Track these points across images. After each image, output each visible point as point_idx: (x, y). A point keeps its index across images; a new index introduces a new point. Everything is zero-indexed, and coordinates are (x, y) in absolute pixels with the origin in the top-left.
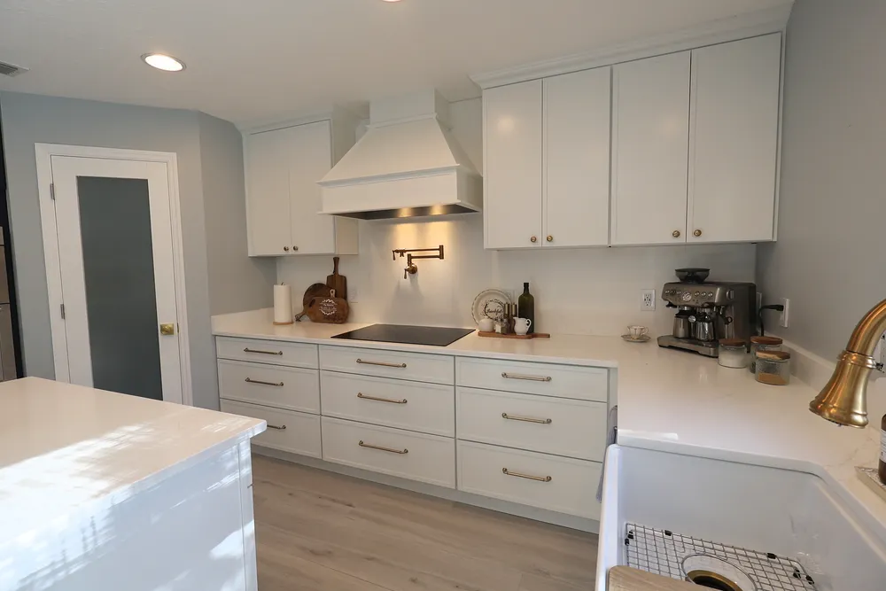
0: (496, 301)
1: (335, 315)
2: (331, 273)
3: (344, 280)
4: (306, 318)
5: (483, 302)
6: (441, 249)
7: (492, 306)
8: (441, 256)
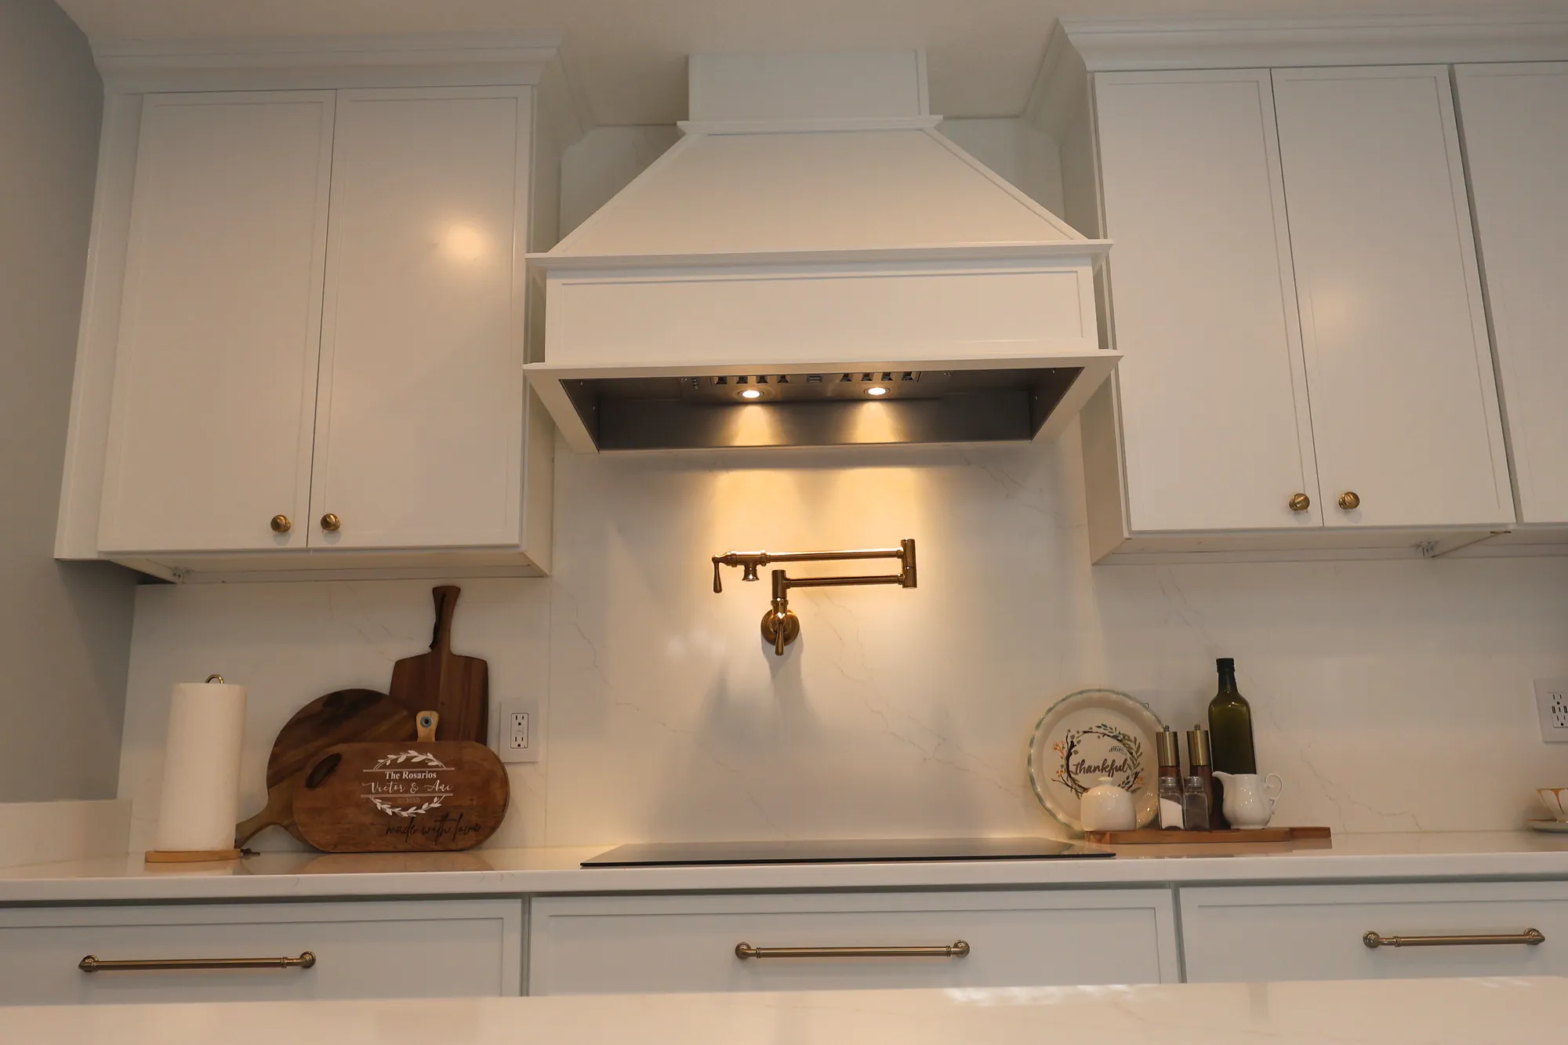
0: (1105, 731)
1: (441, 816)
2: (420, 645)
3: (476, 672)
4: (274, 841)
5: (1059, 736)
6: (907, 553)
7: (1094, 750)
8: (908, 579)
